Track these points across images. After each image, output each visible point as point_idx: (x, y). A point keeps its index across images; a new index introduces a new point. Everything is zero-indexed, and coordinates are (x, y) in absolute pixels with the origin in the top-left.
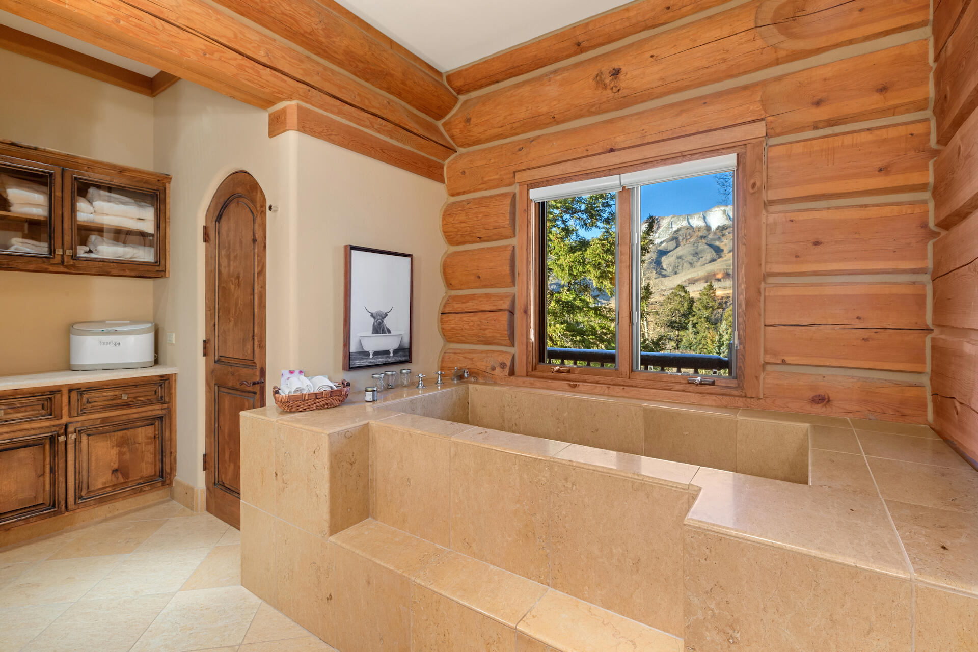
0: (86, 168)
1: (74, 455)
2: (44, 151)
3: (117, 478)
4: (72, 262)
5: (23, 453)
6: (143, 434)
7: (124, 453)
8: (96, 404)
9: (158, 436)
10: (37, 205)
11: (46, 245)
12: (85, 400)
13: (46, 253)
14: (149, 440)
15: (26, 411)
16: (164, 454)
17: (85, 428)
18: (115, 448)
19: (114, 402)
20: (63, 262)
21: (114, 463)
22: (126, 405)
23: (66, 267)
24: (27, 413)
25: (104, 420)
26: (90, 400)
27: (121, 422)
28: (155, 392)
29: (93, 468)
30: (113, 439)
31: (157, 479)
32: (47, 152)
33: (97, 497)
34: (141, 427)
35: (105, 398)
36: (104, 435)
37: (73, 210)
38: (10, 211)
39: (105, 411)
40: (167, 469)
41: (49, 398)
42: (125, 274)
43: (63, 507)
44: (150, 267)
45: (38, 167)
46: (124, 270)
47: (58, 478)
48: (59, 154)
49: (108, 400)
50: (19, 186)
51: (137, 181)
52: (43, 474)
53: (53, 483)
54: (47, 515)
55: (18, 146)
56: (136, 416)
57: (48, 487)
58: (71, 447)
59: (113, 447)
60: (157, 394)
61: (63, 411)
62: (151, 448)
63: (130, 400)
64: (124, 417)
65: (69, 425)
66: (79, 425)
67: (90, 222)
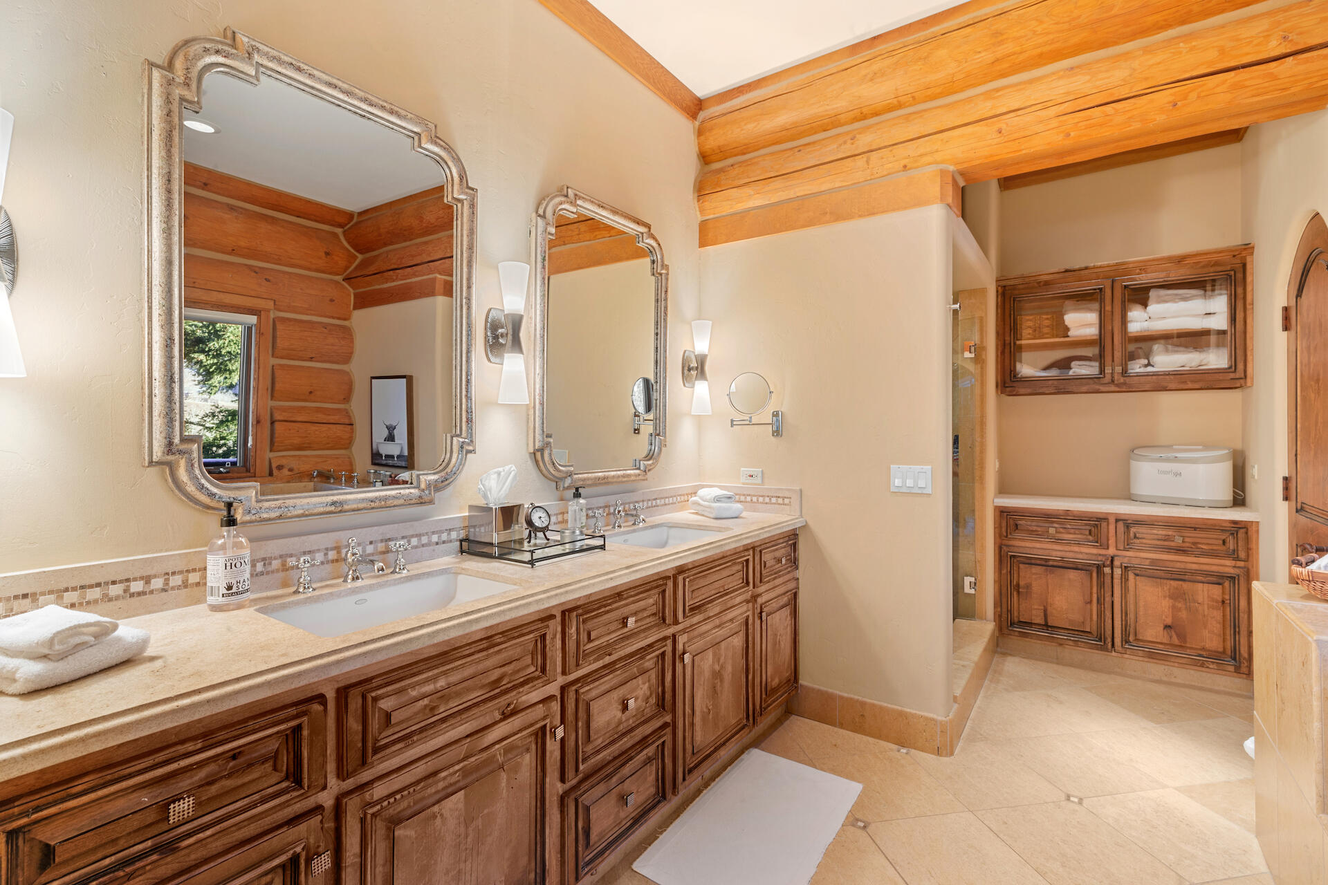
0: (1138, 271)
1: (1120, 592)
2: (1094, 267)
3: (1171, 637)
4: (1122, 380)
5: (1072, 574)
6: (1205, 593)
7: (1180, 610)
8: (1144, 541)
9: (1228, 602)
10: (1090, 325)
11: (1097, 364)
12: (1132, 535)
13: (1097, 373)
14: (1215, 604)
15: (1075, 534)
16: (1237, 630)
17: (1132, 565)
18: (1167, 598)
19: (1166, 543)
20: (1113, 381)
21: (1166, 617)
22: (1181, 551)
23: (1117, 385)
24: (1076, 536)
25: (1153, 562)
26: (1137, 535)
27: (1174, 570)
28: (1224, 542)
29: (1141, 613)
30: (1165, 588)
31: (1226, 659)
32: (1097, 268)
33: (1146, 650)
34: (1203, 583)
35: (1156, 537)
36: (1154, 579)
37: (1124, 322)
38: (1068, 336)
39: (1155, 552)
40: (1242, 652)
41: (1096, 524)
42: (1186, 387)
43: (1110, 645)
44: (1221, 374)
45: (1088, 286)
46: (1185, 382)
47: (1104, 612)
48: (1108, 266)
49: (1159, 540)
50: (1076, 310)
51: (1203, 267)
52: (1091, 602)
53: (1100, 614)
54: (1094, 646)
55: (1071, 271)
56: (1195, 567)
57: (1095, 617)
58: (1117, 581)
59: (1165, 597)
60: (1227, 545)
61: (1110, 542)
62: (1218, 614)
63: (1187, 545)
64: (1178, 565)
65: (1116, 558)
66: (1126, 560)
67: (1145, 331)
